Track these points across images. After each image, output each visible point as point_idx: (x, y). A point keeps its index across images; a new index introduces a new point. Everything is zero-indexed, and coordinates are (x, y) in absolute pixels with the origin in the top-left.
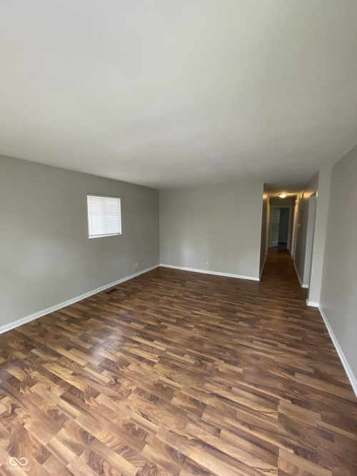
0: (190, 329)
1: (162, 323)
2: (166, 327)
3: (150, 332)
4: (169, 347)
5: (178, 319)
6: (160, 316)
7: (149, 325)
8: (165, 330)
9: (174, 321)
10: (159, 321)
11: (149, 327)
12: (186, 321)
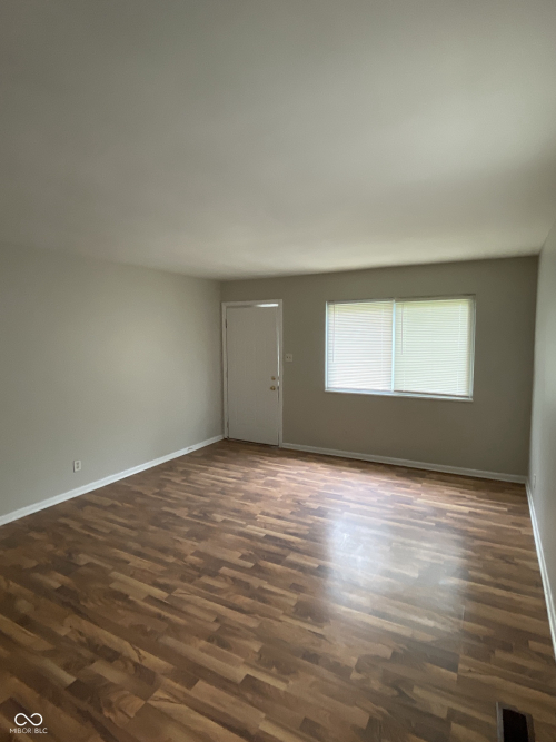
0: (198, 554)
1: (250, 565)
2: (243, 557)
3: (273, 548)
4: (241, 529)
5: (214, 575)
6: (255, 582)
7: (278, 562)
8: (245, 551)
9: (224, 570)
10: (258, 570)
11: (278, 559)
12: (198, 569)
